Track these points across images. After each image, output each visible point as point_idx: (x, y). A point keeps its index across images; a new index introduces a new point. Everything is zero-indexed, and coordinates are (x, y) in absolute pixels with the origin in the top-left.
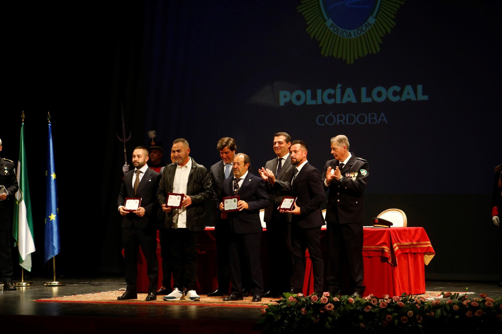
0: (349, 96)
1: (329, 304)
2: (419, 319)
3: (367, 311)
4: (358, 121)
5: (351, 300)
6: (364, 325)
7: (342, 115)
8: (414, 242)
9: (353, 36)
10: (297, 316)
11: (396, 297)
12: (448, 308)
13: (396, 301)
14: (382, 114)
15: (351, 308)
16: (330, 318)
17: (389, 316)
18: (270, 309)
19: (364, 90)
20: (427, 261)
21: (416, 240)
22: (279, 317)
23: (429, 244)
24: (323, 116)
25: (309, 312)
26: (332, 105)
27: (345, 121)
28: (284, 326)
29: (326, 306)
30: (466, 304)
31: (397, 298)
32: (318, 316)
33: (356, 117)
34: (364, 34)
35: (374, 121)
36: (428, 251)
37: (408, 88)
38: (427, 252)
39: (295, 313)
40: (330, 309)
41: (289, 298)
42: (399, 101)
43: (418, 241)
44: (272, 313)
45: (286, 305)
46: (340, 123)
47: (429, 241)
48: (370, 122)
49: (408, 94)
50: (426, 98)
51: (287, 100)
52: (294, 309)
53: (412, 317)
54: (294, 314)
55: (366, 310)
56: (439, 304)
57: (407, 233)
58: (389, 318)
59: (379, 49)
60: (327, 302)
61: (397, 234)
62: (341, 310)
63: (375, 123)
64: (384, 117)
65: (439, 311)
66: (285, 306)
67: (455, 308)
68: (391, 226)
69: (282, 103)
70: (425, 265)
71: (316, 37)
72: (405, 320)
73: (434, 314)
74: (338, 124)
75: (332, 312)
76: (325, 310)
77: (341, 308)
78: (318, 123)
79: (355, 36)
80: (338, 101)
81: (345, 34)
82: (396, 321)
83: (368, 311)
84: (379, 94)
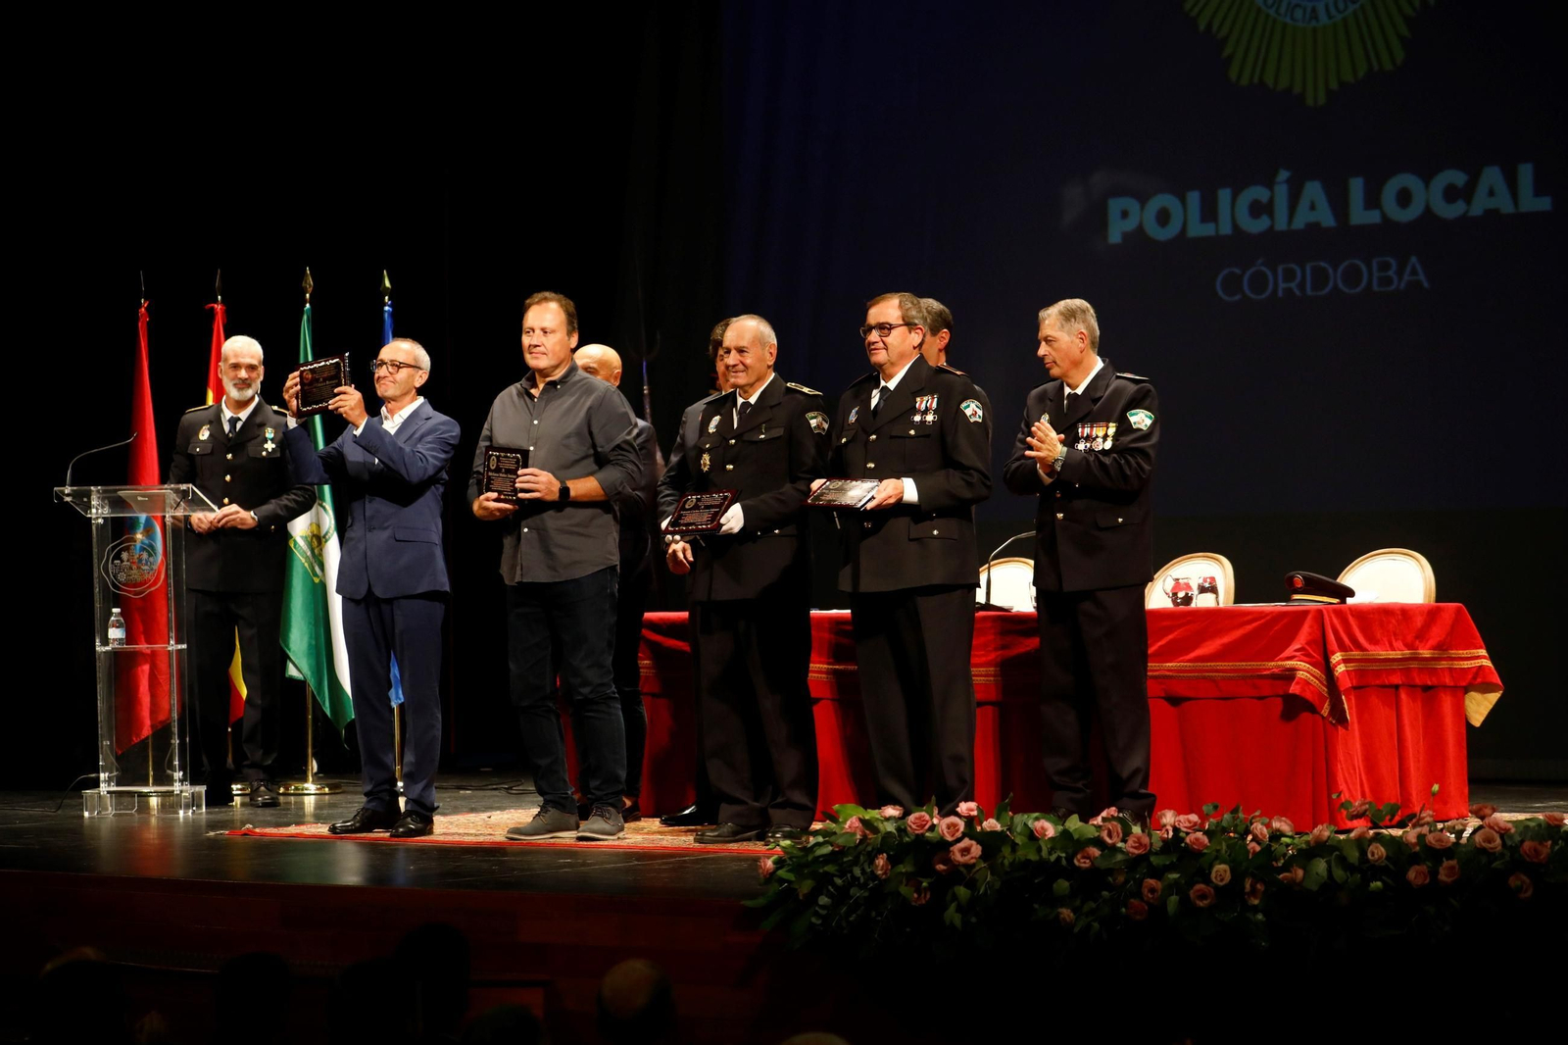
0: (1313, 207)
1: (966, 842)
2: (1254, 892)
3: (1083, 865)
4: (1341, 285)
5: (1042, 828)
6: (1072, 915)
7: (1293, 266)
8: (1421, 652)
9: (1323, 19)
10: (862, 880)
11: (1186, 817)
12: (1353, 856)
13: (1185, 830)
14: (1414, 259)
15: (1033, 857)
16: (962, 891)
17: (1151, 882)
18: (790, 858)
19: (1356, 187)
20: (1476, 712)
21: (1432, 642)
22: (806, 886)
23: (1484, 657)
24: (1237, 271)
25: (901, 869)
26: (1262, 235)
27: (1302, 286)
28: (816, 914)
29: (951, 849)
30: (1414, 840)
31: (1190, 822)
32: (924, 884)
33: (1335, 270)
34: (1355, 13)
35: (1388, 281)
36: (1479, 680)
37: (1492, 176)
38: (1477, 682)
39: (857, 871)
40: (967, 858)
41: (848, 823)
42: (1464, 218)
43: (1439, 647)
44: (788, 871)
45: (832, 846)
46: (1289, 291)
47: (1481, 648)
48: (1375, 288)
49: (1491, 193)
50: (1544, 204)
51: (1130, 225)
52: (857, 858)
53: (1226, 885)
54: (853, 876)
55: (1082, 861)
56: (1326, 841)
57: (1394, 621)
58: (1152, 890)
59: (1400, 55)
60: (959, 834)
61: (1352, 621)
62: (1006, 862)
63: (1393, 287)
64: (1419, 268)
65: (1320, 866)
66: (828, 849)
67: (1373, 855)
68: (1349, 601)
69: (1115, 236)
70: (1469, 726)
71: (1215, 28)
72: (1203, 897)
73: (1304, 874)
74: (1280, 293)
75: (977, 868)
76: (947, 861)
77: (1004, 857)
78: (1220, 293)
79: (1330, 17)
80: (1281, 224)
81: (1298, 14)
82: (1174, 899)
83: (1087, 865)
84: (1404, 198)
